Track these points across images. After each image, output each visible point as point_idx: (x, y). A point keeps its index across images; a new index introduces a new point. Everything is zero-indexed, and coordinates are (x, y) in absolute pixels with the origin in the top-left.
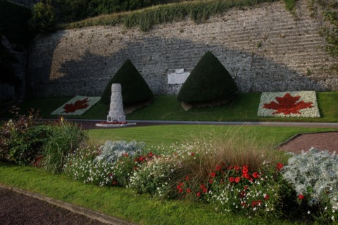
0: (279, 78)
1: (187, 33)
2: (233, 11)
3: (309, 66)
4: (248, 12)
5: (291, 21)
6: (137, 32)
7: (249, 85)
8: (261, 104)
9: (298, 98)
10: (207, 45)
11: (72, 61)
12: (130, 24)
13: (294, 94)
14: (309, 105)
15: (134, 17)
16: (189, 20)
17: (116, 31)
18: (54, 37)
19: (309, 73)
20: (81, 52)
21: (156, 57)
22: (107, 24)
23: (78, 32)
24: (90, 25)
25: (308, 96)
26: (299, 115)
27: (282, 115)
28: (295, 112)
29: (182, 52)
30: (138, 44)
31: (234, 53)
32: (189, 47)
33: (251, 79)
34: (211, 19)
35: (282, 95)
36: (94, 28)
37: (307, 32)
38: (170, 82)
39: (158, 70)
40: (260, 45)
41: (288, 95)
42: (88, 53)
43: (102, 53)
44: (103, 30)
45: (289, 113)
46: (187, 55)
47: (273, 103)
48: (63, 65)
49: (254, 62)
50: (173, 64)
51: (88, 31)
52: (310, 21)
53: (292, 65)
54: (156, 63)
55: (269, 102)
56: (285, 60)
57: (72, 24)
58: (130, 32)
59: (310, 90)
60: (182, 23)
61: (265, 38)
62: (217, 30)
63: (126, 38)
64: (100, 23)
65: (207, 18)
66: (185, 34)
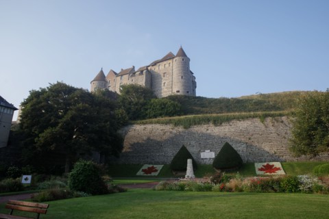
0: (261, 156)
1: (211, 131)
2: (234, 121)
3: (275, 149)
4: (242, 122)
5: (263, 128)
6: (181, 129)
7: (246, 159)
8: (257, 169)
9: (273, 166)
11: (138, 143)
12: (177, 124)
13: (271, 164)
14: (279, 169)
16: (211, 124)
17: (168, 128)
18: (126, 128)
19: (275, 153)
20: (145, 138)
23: (143, 127)
24: (151, 123)
25: (277, 165)
27: (268, 174)
28: (274, 172)
29: (208, 141)
30: (181, 135)
31: (237, 142)
32: (212, 138)
33: (247, 156)
34: (223, 124)
35: (265, 164)
36: (153, 125)
37: (271, 133)
38: (202, 157)
39: (195, 150)
40: (250, 139)
41: (268, 165)
42: (149, 139)
43: (159, 139)
44: (158, 126)
45: (271, 173)
46: (211, 143)
47: (262, 168)
48: (132, 145)
49: (247, 147)
50: (203, 147)
51: (149, 127)
52: (272, 128)
53: (267, 149)
54: (193, 146)
55: (260, 168)
56: (263, 146)
57: (139, 122)
58: (176, 128)
59: (277, 161)
60: (208, 125)
61: (252, 135)
62: (227, 130)
63: (174, 131)
64: (158, 122)
65: (221, 124)
66: (209, 132)
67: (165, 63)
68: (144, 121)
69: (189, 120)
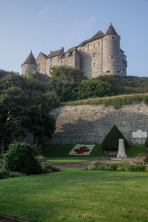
1: (142, 111)
6: (112, 109)
11: (70, 124)
12: (108, 104)
15: (110, 101)
16: (143, 104)
17: (99, 108)
18: (57, 110)
20: (76, 119)
21: (124, 123)
22: (93, 104)
23: (74, 108)
24: (82, 104)
29: (140, 121)
32: (144, 118)
36: (84, 106)
38: (134, 137)
42: (80, 119)
43: (90, 120)
44: (90, 107)
46: (143, 122)
48: (63, 126)
50: (135, 127)
51: (80, 108)
54: (124, 126)
57: (70, 103)
58: (107, 109)
60: (139, 105)
63: (105, 112)
64: (89, 103)
66: (140, 111)
67: (94, 42)
68: (75, 102)
69: (121, 100)
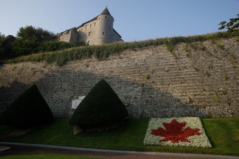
0: (165, 106)
1: (91, 68)
2: (128, 51)
3: (190, 95)
4: (139, 52)
5: (172, 60)
6: (54, 67)
7: (140, 111)
8: (149, 130)
9: (184, 124)
10: (106, 77)
13: (181, 120)
14: (195, 132)
15: (53, 55)
16: (94, 58)
17: (39, 66)
19: (191, 101)
21: (65, 86)
22: (34, 60)
23: (13, 66)
24: (22, 61)
25: (193, 122)
26: (188, 144)
27: (169, 143)
30: (53, 75)
31: (127, 83)
32: (92, 78)
33: (142, 106)
34: (110, 57)
35: (169, 121)
36: (25, 63)
37: (185, 67)
38: (73, 107)
39: (66, 96)
40: (148, 78)
41: (174, 121)
44: (31, 65)
45: (177, 141)
47: (160, 129)
49: (144, 91)
50: (78, 92)
51: (20, 65)
52: (187, 60)
53: (176, 94)
54: (65, 91)
56: (170, 90)
57: (9, 61)
58: (49, 66)
60: (88, 60)
61: (153, 72)
62: (115, 65)
63: (46, 70)
64: (29, 60)
65: (107, 56)
66: (89, 69)
67: (91, 23)
69: (66, 54)
